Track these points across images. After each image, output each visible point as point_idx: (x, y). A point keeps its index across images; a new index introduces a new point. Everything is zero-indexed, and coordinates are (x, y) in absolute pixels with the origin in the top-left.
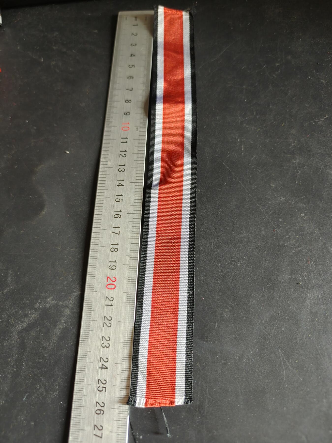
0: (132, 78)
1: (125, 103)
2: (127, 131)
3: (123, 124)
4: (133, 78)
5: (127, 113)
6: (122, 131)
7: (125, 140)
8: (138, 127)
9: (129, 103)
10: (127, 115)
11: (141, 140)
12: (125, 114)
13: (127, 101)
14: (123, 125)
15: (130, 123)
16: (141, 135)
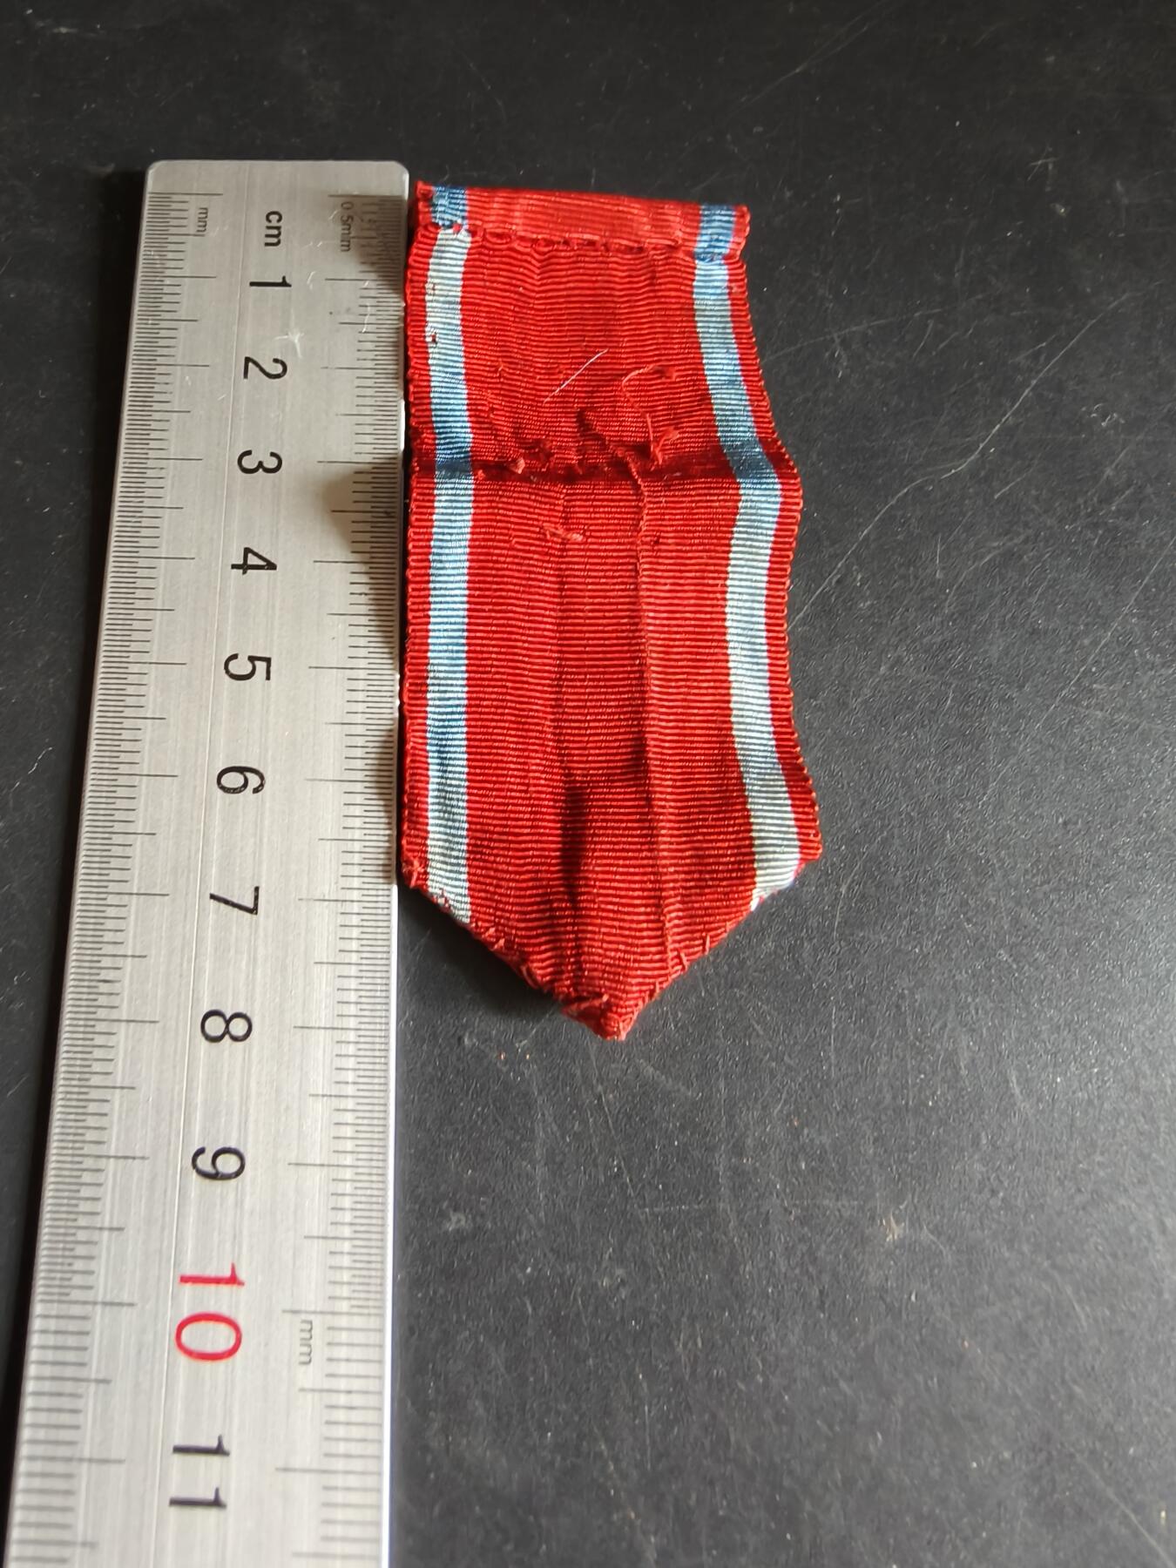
0: (254, 780)
1: (204, 1043)
2: (221, 1365)
3: (185, 1280)
4: (262, 777)
5: (214, 1162)
6: (183, 1359)
7: (202, 1477)
8: (316, 1320)
9: (235, 1039)
10: (216, 1176)
11: (339, 1481)
12: (204, 1163)
13: (216, 1025)
14: (188, 1287)
15: (242, 1275)
16: (341, 1415)
